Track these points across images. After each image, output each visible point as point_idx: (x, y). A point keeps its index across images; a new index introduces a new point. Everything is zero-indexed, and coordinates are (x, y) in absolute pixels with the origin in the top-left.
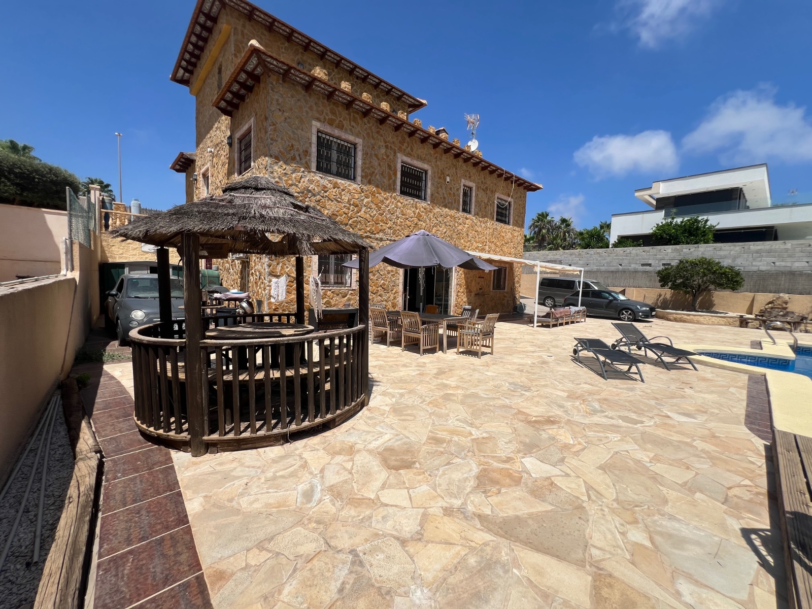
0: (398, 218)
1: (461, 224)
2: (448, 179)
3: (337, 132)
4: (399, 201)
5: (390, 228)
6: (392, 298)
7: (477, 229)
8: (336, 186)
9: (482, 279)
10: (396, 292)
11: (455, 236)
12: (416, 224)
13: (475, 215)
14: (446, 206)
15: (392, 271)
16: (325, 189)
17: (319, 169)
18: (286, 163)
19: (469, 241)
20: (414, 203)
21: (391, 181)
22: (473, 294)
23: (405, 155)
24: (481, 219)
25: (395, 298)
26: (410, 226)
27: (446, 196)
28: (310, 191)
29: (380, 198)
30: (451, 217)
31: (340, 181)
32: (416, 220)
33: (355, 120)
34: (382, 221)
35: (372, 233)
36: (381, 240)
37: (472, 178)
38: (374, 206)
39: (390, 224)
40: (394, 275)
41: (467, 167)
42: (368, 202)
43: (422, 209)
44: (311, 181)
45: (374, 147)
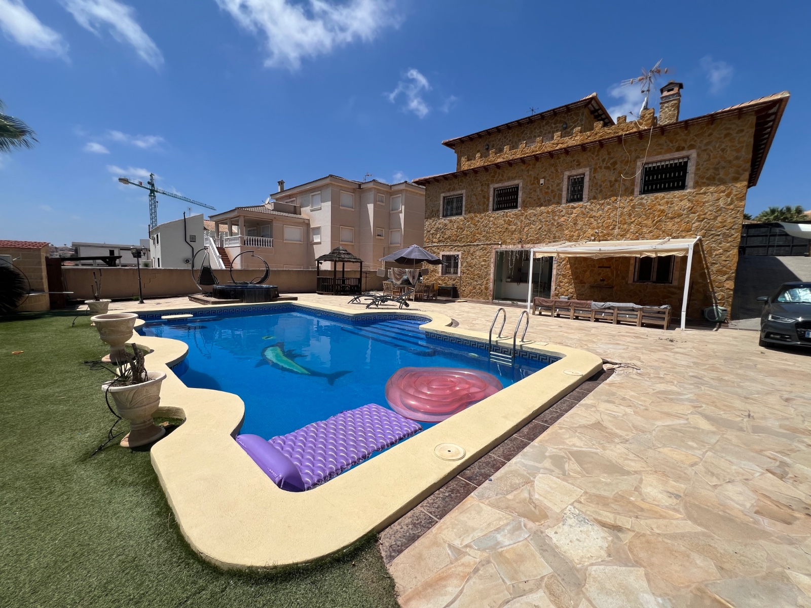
0: (490, 228)
1: (563, 216)
2: (542, 181)
3: (452, 193)
4: (491, 217)
5: (483, 237)
6: (485, 283)
7: (594, 214)
8: (451, 221)
9: (608, 269)
10: (488, 280)
11: (554, 229)
12: (506, 229)
13: (589, 200)
14: (541, 205)
15: (485, 265)
16: (446, 225)
17: (443, 216)
18: (430, 219)
19: (578, 230)
20: (505, 214)
21: (485, 205)
22: (587, 286)
23: (497, 183)
24: (601, 202)
25: (487, 283)
26: (501, 231)
27: (541, 196)
28: (439, 229)
29: (477, 219)
30: (548, 212)
31: (454, 218)
32: (506, 226)
33: (462, 181)
34: (478, 233)
35: (471, 242)
36: (478, 245)
37: (582, 164)
38: (472, 226)
39: (484, 233)
40: (486, 267)
41: (572, 157)
42: (469, 225)
43: (512, 216)
44: (439, 224)
45: (472, 190)
